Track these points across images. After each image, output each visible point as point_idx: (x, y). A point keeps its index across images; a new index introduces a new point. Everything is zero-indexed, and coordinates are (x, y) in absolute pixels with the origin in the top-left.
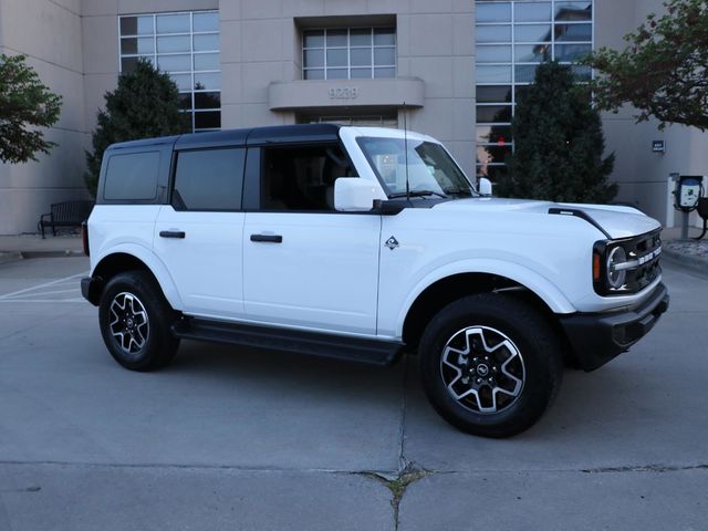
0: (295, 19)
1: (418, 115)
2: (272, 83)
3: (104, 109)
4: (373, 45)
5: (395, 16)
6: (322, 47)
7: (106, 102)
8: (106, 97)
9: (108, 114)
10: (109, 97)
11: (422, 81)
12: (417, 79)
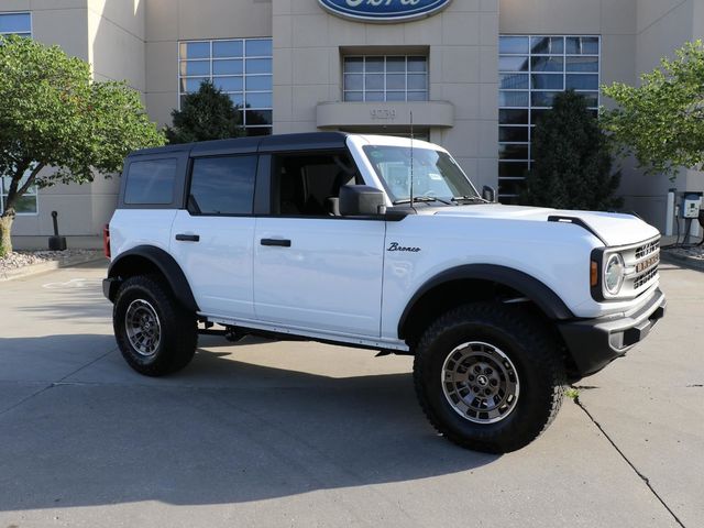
0: (340, 47)
1: (449, 133)
2: (320, 104)
3: (171, 125)
4: (407, 70)
5: (429, 47)
6: (362, 72)
7: (172, 118)
8: (172, 114)
9: (174, 129)
10: (176, 114)
11: (452, 105)
12: (448, 102)
